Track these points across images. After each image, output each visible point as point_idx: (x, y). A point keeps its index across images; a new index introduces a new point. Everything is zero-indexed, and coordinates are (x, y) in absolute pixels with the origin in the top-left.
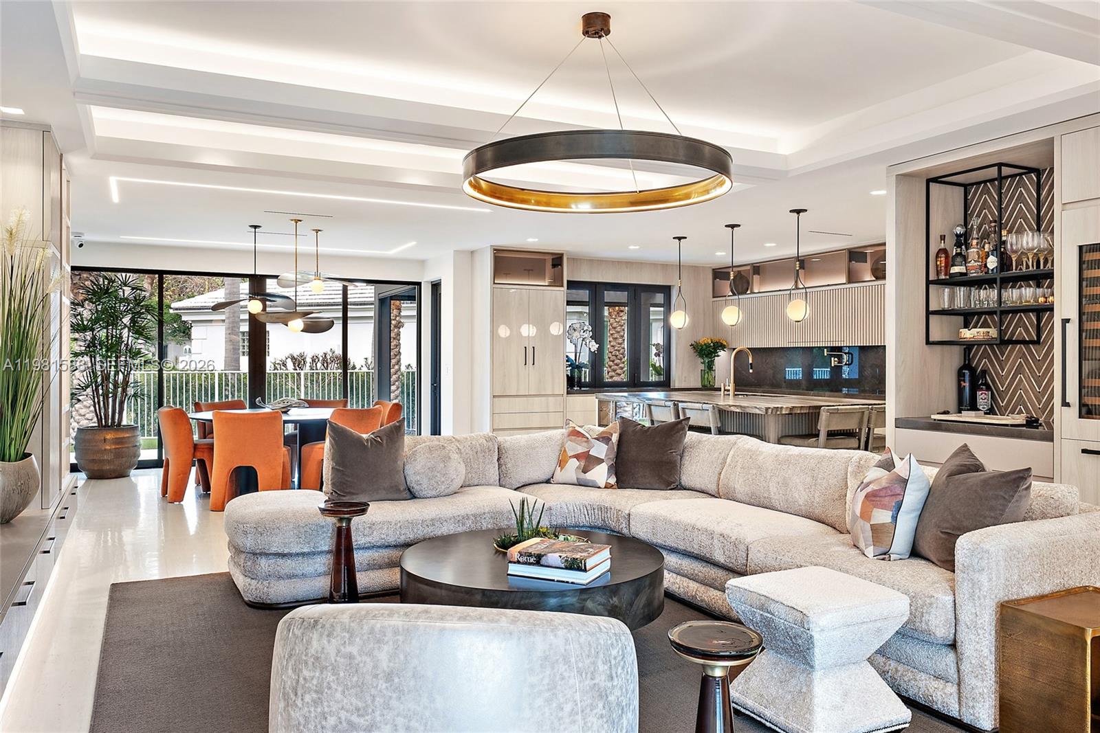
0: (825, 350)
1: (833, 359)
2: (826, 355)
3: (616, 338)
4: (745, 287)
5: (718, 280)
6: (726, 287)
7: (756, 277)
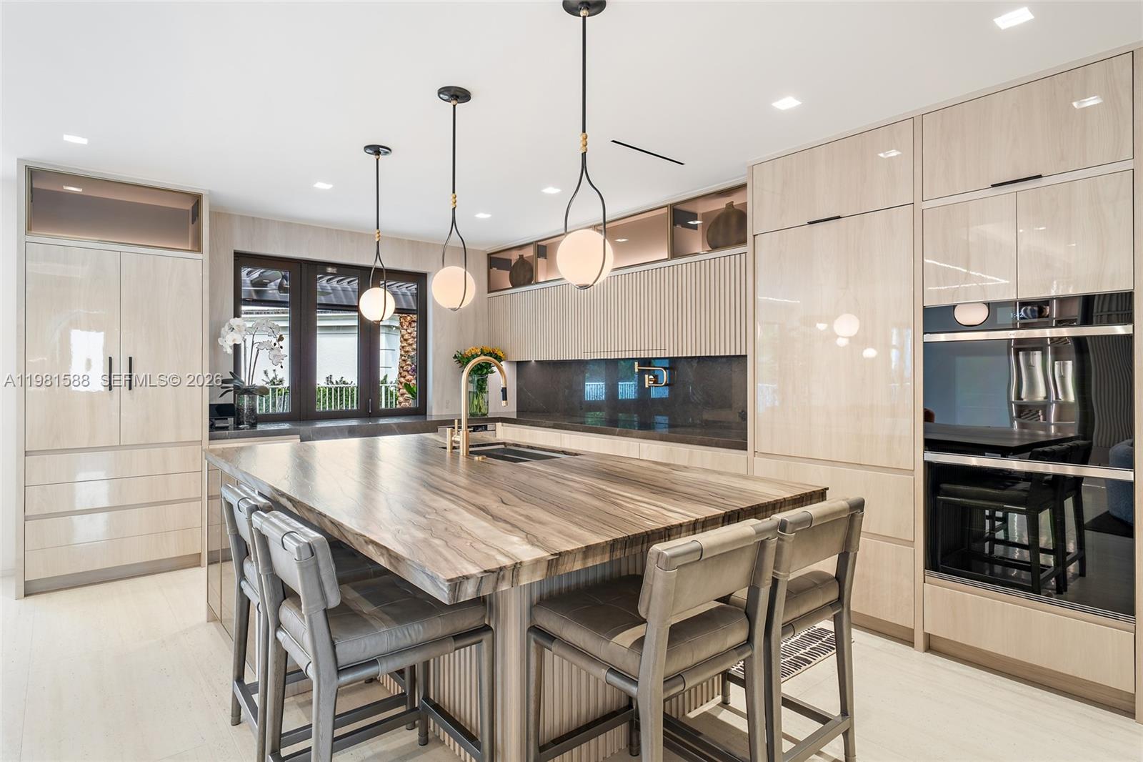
0: (636, 363)
1: (646, 376)
2: (636, 370)
3: (408, 352)
4: (528, 277)
5: (495, 269)
6: (504, 277)
7: (541, 261)
